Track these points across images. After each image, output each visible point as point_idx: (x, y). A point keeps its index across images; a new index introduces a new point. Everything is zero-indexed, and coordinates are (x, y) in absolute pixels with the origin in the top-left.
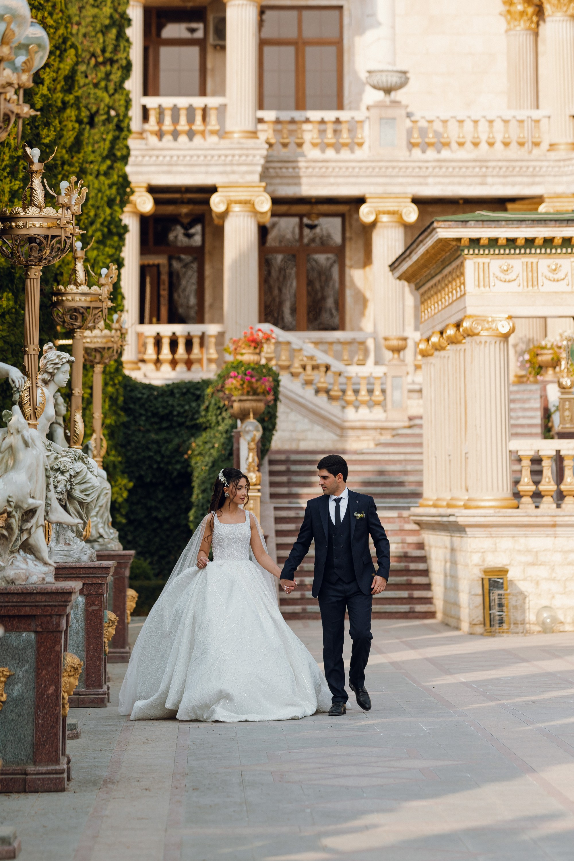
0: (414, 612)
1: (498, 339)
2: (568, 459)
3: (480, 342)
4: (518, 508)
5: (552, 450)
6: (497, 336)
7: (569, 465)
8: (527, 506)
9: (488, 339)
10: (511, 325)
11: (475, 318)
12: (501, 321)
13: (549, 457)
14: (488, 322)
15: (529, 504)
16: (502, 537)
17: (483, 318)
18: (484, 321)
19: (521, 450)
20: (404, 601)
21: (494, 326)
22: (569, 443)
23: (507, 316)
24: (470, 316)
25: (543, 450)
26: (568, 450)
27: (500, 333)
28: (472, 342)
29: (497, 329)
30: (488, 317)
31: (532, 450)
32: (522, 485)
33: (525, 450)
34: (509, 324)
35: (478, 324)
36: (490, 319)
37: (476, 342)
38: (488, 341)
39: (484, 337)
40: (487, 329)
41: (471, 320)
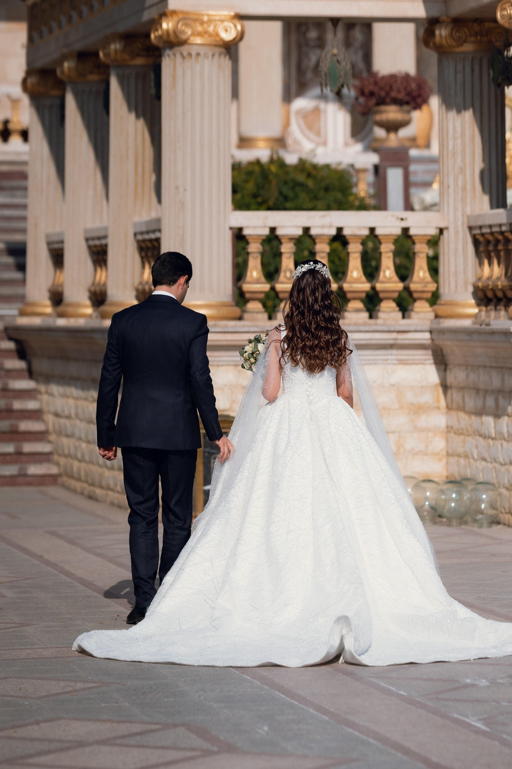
0: (25, 475)
1: (218, 50)
2: (322, 242)
3: (190, 55)
4: (240, 318)
5: (297, 227)
6: (216, 46)
7: (322, 252)
8: (255, 315)
9: (202, 51)
10: (239, 28)
11: (181, 16)
12: (222, 21)
13: (291, 239)
14: (202, 23)
15: (258, 312)
16: (218, 366)
17: (195, 17)
18: (195, 20)
19: (248, 227)
20: (8, 458)
21: (211, 29)
22: (324, 216)
23: (232, 14)
24: (174, 12)
25: (283, 227)
26: (323, 227)
27: (222, 40)
28: (175, 55)
29: (217, 35)
30: (203, 15)
31: (265, 227)
32: (250, 283)
33: (255, 227)
34: (235, 26)
35: (187, 25)
36: (205, 18)
37: (182, 55)
38: (202, 53)
39: (195, 47)
40: (200, 34)
41: (175, 18)
